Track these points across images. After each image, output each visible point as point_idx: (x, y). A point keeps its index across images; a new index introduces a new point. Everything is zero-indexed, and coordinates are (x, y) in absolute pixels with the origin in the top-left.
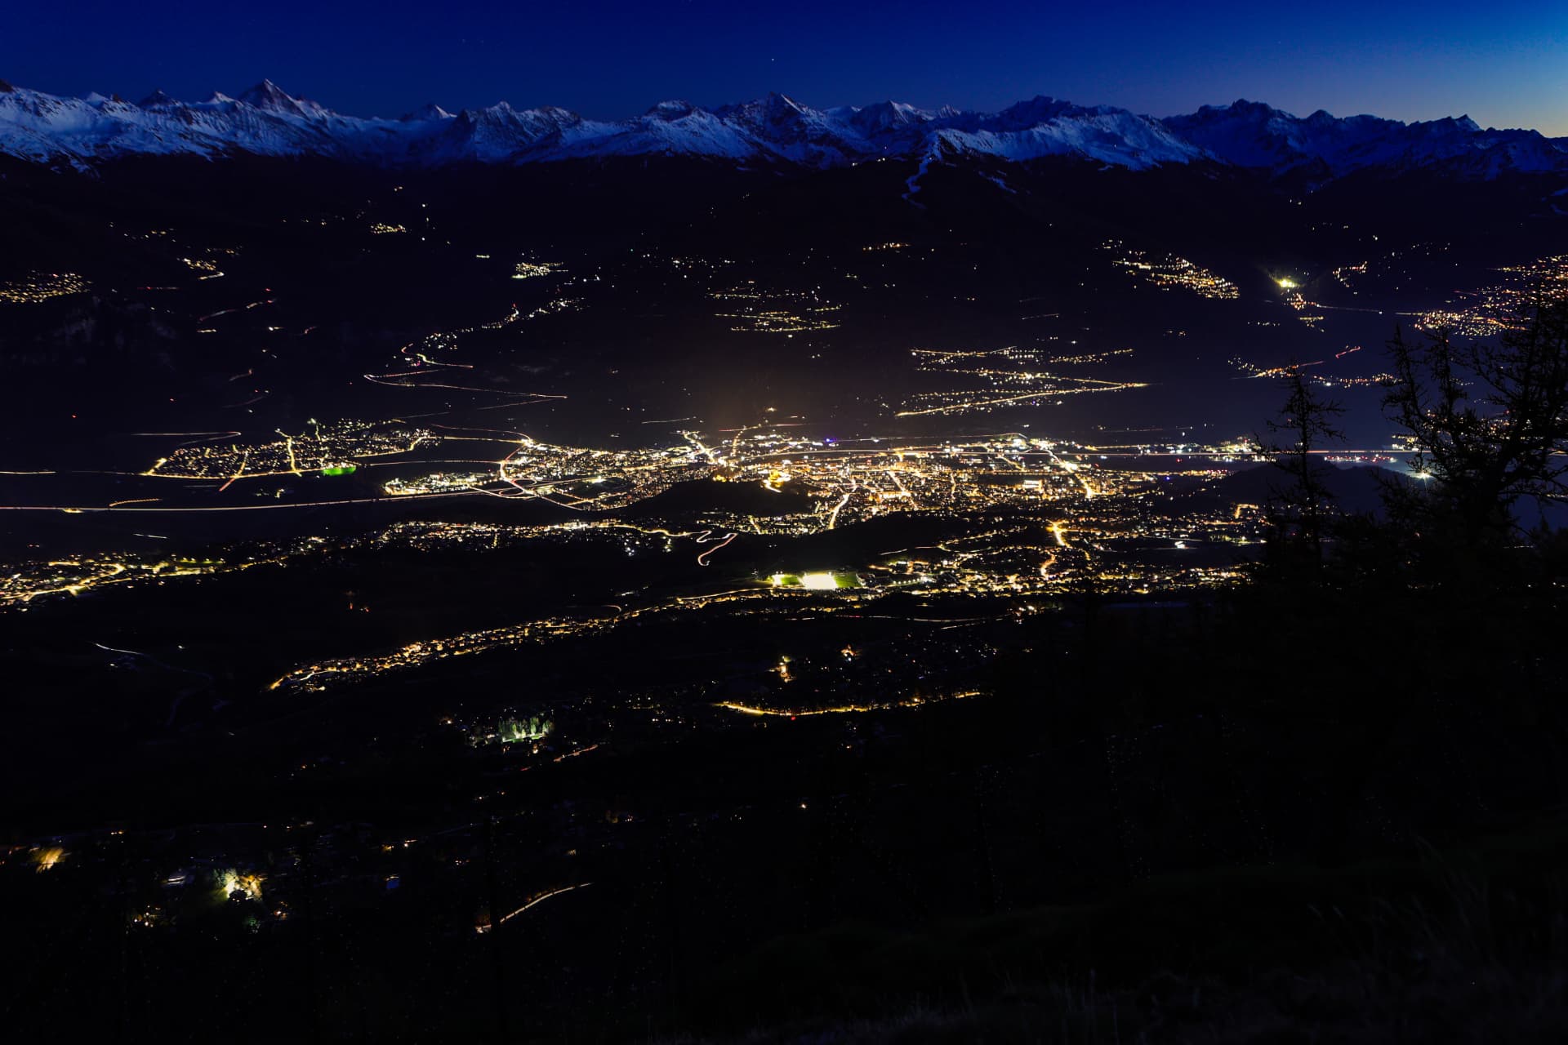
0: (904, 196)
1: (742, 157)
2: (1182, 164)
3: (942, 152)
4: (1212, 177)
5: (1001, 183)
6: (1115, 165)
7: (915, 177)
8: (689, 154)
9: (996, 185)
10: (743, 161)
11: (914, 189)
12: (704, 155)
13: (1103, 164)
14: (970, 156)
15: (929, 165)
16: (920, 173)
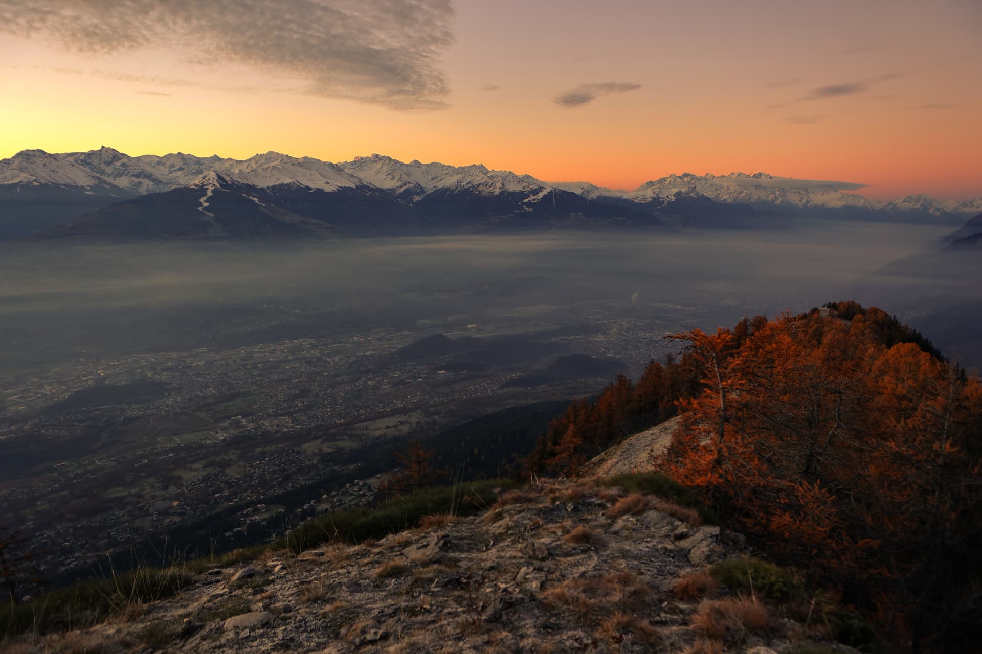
0: (200, 209)
1: (88, 186)
2: (352, 188)
3: (219, 183)
4: (368, 195)
5: (256, 200)
6: (317, 189)
7: (205, 198)
8: (50, 184)
9: (254, 201)
10: (89, 188)
11: (206, 204)
12: (61, 185)
13: (311, 189)
14: (236, 185)
15: (212, 191)
16: (208, 195)
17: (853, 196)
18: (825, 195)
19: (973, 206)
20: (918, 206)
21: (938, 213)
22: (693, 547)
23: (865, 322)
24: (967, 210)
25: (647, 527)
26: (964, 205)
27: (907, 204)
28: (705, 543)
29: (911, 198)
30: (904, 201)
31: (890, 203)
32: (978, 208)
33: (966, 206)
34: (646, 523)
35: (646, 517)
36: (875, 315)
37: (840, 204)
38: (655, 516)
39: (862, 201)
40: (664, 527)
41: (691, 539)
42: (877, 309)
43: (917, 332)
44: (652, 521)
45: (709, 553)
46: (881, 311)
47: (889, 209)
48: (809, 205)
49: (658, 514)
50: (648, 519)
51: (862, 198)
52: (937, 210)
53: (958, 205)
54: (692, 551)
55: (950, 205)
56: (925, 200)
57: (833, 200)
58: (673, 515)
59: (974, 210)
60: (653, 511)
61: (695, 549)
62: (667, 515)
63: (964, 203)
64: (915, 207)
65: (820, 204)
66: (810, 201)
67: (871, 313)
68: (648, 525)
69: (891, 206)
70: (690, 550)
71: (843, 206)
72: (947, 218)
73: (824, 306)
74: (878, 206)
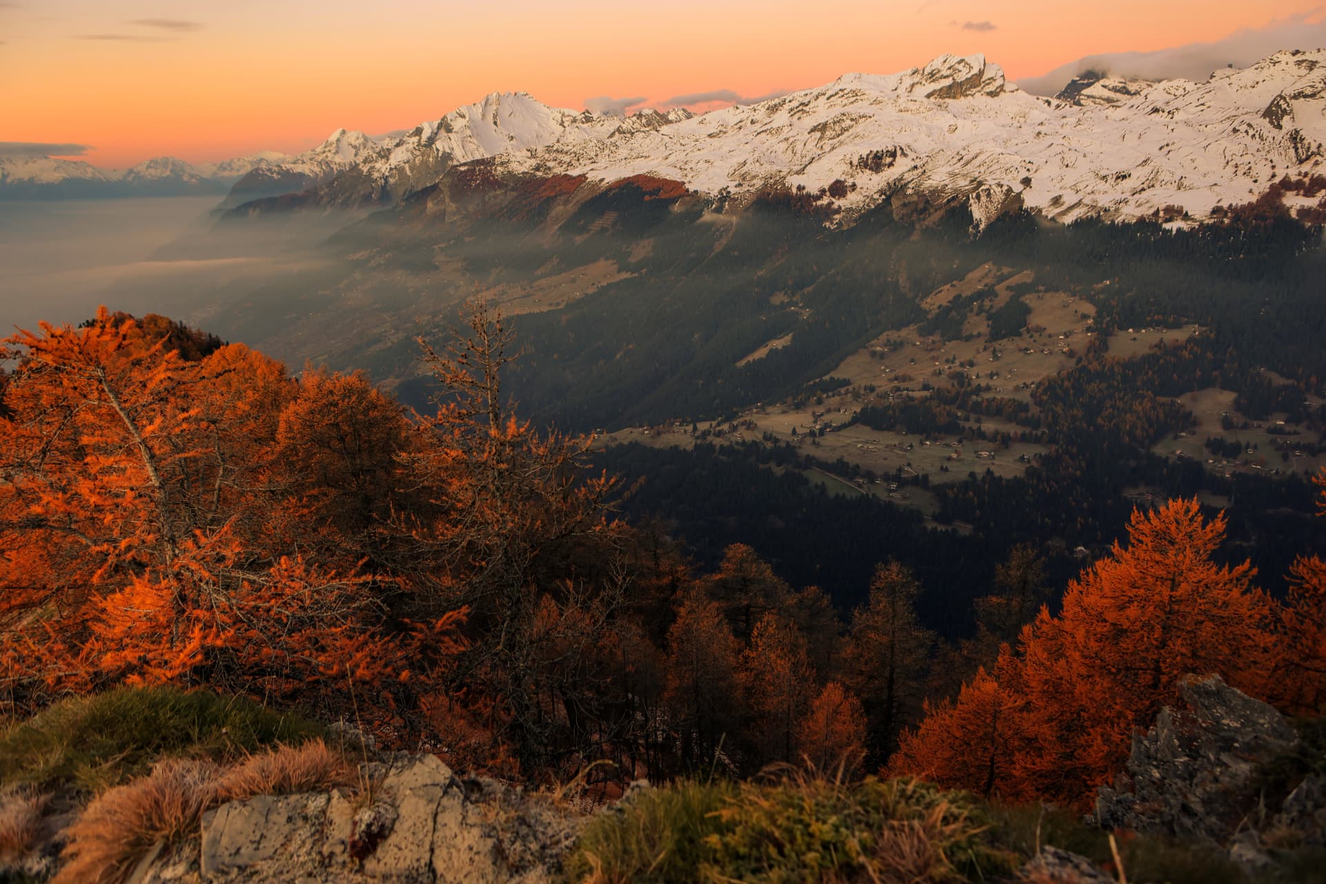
17: (74, 163)
18: (30, 164)
19: (232, 169)
20: (168, 173)
21: (194, 180)
22: (432, 851)
23: (144, 337)
24: (226, 174)
25: (241, 869)
26: (222, 168)
27: (152, 171)
28: (451, 819)
29: (156, 163)
30: (149, 167)
31: (131, 171)
32: (238, 170)
33: (225, 169)
34: (227, 860)
35: (215, 842)
36: (156, 325)
37: (57, 176)
38: (239, 823)
39: (90, 170)
40: (289, 839)
41: (402, 828)
42: (155, 316)
43: (214, 336)
44: (241, 839)
45: (490, 842)
46: (161, 318)
47: (130, 179)
48: (9, 180)
49: (246, 811)
50: (225, 841)
51: (89, 166)
52: (192, 176)
53: (215, 168)
54: (440, 866)
55: (207, 171)
56: (174, 164)
57: (47, 171)
58: (281, 790)
59: (235, 174)
60: (223, 809)
61: (441, 853)
62: (270, 799)
63: (221, 166)
64: (164, 175)
65: (26, 178)
66: (9, 174)
67: (149, 323)
68: (240, 861)
69: (133, 175)
70: (430, 864)
71: (64, 179)
72: (207, 186)
73: (80, 327)
74: (115, 177)
